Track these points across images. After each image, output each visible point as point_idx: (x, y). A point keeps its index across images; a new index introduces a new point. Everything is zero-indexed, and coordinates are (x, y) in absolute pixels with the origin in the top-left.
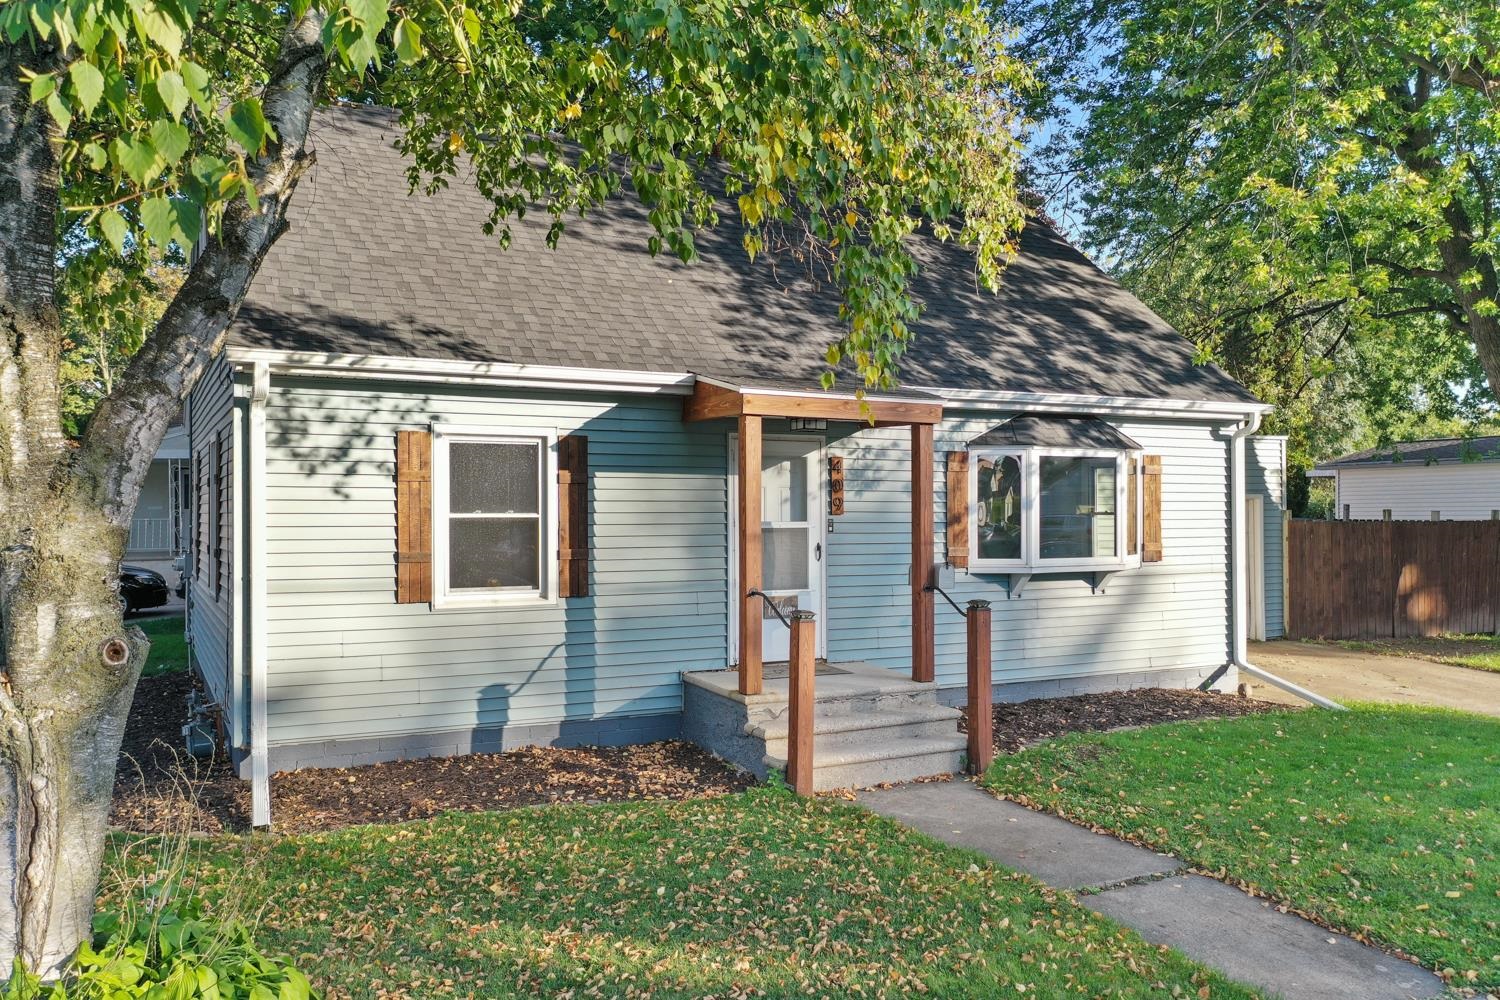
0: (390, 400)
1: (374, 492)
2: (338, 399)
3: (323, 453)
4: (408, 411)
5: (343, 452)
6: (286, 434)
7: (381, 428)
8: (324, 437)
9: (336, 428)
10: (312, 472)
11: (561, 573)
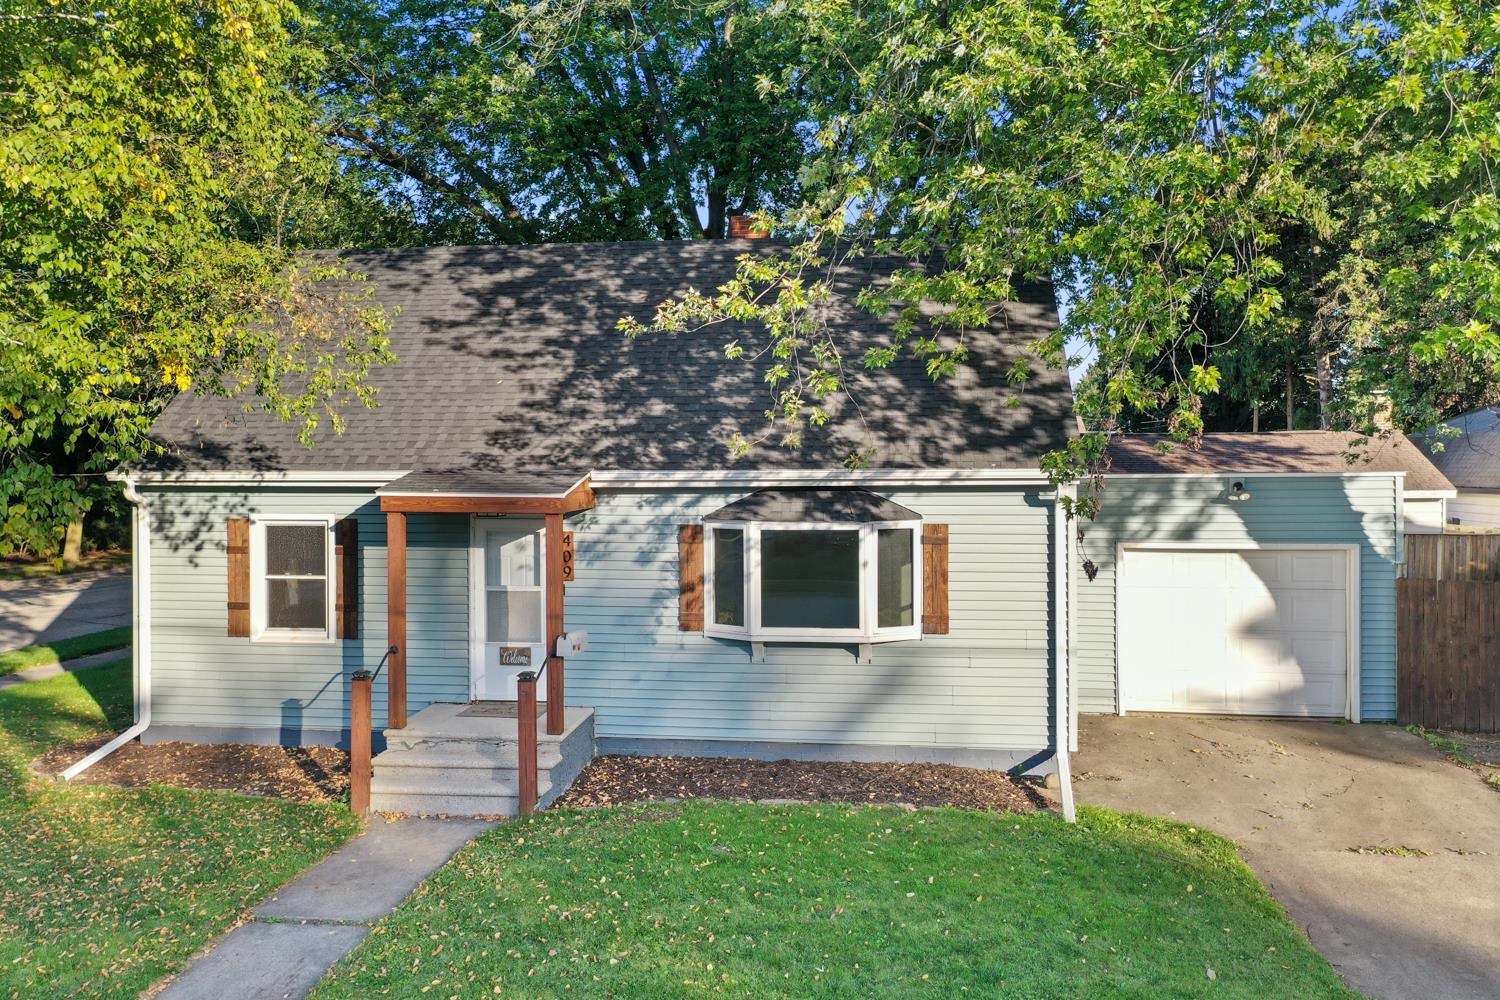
0: (224, 498)
1: (215, 562)
2: (192, 498)
3: (184, 536)
4: (234, 506)
5: (194, 535)
6: (162, 523)
7: (216, 518)
8: (183, 525)
9: (192, 518)
10: (176, 549)
11: (338, 620)
